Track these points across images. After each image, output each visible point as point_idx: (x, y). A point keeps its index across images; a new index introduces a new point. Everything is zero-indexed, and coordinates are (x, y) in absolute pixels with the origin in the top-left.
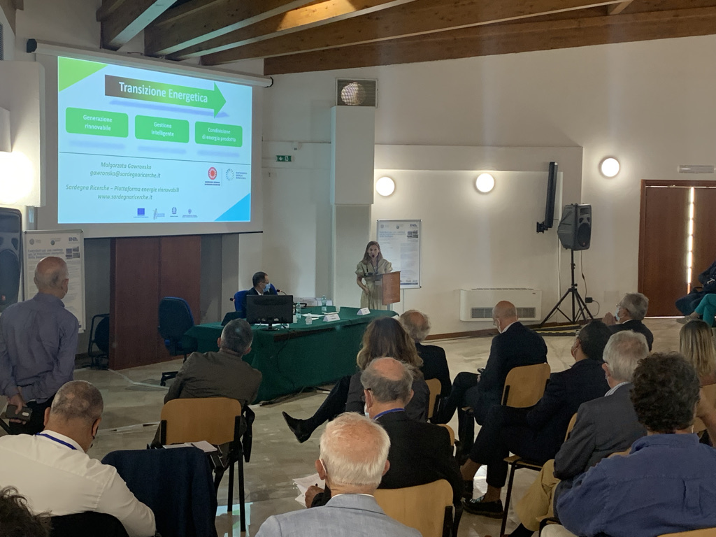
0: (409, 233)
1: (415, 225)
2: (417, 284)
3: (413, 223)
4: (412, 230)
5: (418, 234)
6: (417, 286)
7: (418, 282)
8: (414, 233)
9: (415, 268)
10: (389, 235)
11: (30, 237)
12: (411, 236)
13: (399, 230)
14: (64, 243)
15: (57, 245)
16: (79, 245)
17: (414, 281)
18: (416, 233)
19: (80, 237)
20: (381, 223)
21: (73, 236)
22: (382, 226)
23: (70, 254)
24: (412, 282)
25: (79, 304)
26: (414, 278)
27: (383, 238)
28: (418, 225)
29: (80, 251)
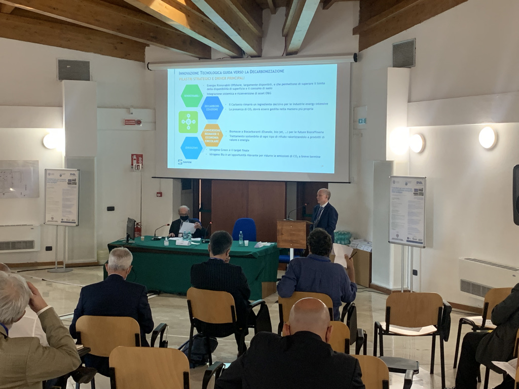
0: (416, 190)
1: (421, 183)
2: (422, 243)
3: (419, 180)
4: (419, 187)
5: (424, 192)
6: (422, 245)
7: (423, 241)
8: (420, 190)
9: (421, 227)
10: (400, 191)
11: (48, 172)
12: (417, 194)
13: (407, 187)
14: (68, 177)
15: (62, 177)
16: (77, 177)
17: (419, 240)
18: (421, 190)
19: (77, 173)
20: (393, 179)
21: (73, 173)
22: (394, 182)
23: (71, 182)
24: (417, 241)
25: (75, 210)
26: (420, 236)
27: (394, 193)
28: (423, 183)
29: (77, 181)
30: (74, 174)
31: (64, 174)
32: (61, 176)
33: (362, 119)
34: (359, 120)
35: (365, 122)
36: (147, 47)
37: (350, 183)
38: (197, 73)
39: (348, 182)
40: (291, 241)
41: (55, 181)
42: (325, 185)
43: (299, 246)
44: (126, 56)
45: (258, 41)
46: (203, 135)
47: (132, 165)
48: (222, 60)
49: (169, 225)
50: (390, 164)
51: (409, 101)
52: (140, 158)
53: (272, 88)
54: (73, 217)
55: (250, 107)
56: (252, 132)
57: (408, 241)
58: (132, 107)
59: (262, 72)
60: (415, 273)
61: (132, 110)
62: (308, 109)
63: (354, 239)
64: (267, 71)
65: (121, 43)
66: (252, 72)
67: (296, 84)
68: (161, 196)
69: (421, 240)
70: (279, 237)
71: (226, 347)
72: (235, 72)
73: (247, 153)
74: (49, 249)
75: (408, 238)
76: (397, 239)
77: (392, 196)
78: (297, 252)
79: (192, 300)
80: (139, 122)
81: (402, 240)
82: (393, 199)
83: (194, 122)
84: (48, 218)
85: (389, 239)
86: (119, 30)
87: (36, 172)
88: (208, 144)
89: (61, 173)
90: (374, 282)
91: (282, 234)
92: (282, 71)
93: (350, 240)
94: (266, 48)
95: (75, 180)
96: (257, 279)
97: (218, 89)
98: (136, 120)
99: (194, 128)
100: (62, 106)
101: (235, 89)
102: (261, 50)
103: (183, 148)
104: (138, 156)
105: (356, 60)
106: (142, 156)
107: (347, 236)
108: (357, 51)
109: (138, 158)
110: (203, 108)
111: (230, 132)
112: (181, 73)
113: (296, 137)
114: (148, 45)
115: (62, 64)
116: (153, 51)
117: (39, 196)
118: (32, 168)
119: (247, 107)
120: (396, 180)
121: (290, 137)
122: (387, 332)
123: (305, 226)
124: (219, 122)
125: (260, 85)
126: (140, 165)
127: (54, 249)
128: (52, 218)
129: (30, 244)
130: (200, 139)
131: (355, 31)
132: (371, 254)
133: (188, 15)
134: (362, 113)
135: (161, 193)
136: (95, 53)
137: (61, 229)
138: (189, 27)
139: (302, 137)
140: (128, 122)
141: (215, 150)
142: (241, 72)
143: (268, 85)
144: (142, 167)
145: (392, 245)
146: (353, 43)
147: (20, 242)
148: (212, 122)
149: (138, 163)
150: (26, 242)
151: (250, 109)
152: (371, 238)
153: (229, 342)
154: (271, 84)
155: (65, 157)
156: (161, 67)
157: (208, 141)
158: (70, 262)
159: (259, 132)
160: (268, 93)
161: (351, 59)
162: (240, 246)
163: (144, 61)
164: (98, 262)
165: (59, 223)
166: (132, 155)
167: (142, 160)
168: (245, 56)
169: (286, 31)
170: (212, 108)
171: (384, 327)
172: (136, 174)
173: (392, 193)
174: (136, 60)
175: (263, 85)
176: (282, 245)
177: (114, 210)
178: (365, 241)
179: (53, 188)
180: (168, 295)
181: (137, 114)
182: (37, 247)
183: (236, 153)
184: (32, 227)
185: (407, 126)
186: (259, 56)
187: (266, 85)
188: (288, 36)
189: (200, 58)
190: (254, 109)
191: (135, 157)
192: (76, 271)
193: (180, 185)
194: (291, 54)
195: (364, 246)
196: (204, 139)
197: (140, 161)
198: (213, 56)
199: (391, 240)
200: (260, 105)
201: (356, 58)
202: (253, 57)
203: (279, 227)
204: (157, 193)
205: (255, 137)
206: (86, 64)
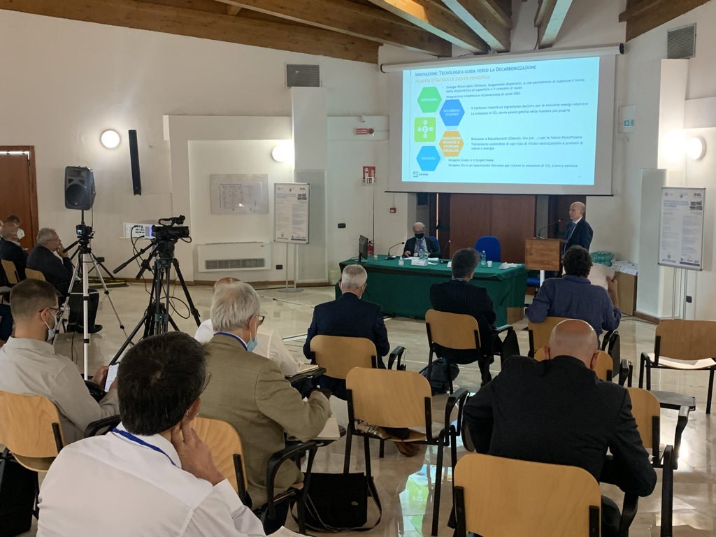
0: (693, 203)
1: (699, 195)
2: (698, 265)
3: (697, 192)
4: (697, 200)
5: (702, 205)
6: (699, 268)
7: (700, 263)
8: (698, 203)
9: (697, 246)
10: (673, 204)
11: (277, 186)
12: (694, 208)
13: (683, 199)
14: (297, 191)
15: (293, 192)
16: (306, 192)
17: (695, 262)
18: (700, 203)
19: (307, 187)
20: (665, 191)
21: (303, 187)
22: (666, 194)
23: (301, 197)
24: (693, 262)
25: (305, 226)
26: (696, 257)
27: (666, 208)
28: (702, 196)
29: (307, 196)
30: (304, 189)
31: (294, 189)
32: (290, 190)
33: (628, 121)
34: (625, 122)
35: (632, 124)
36: (380, 47)
37: (612, 196)
38: (435, 74)
39: (610, 194)
40: (542, 262)
41: (285, 196)
42: (582, 198)
43: (551, 268)
44: (357, 58)
45: (505, 34)
46: (441, 144)
47: (364, 178)
48: (464, 57)
49: (403, 243)
50: (662, 172)
51: (687, 98)
52: (373, 171)
53: (521, 88)
54: (304, 234)
55: (495, 110)
56: (498, 139)
57: (681, 263)
58: (364, 114)
59: (509, 69)
60: (689, 299)
61: (364, 118)
62: (564, 111)
63: (617, 260)
64: (515, 68)
65: (353, 43)
66: (499, 69)
67: (550, 82)
68: (395, 212)
69: (698, 262)
70: (528, 258)
71: (467, 376)
72: (479, 71)
73: (490, 163)
74: (279, 267)
75: (682, 259)
76: (668, 261)
77: (663, 211)
78: (548, 274)
79: (430, 323)
80: (371, 131)
81: (674, 262)
82: (665, 213)
83: (431, 129)
84: (278, 234)
85: (658, 260)
86: (350, 29)
87: (265, 186)
88: (446, 154)
89: (290, 187)
90: (639, 309)
91: (531, 254)
92: (534, 67)
93: (612, 261)
94: (515, 42)
95: (305, 195)
96: (501, 304)
97: (458, 91)
98: (368, 128)
99: (432, 136)
100: (291, 116)
101: (479, 90)
102: (510, 44)
103: (419, 159)
104: (370, 168)
105: (622, 51)
106: (374, 168)
107: (607, 257)
108: (623, 40)
109: (370, 170)
110: (442, 114)
111: (472, 139)
112: (417, 75)
113: (548, 144)
114: (382, 44)
115: (290, 69)
116: (387, 51)
117: (268, 212)
118: (261, 183)
119: (491, 110)
120: (669, 191)
121: (541, 144)
122: (656, 365)
123: (558, 245)
124: (459, 128)
125: (507, 84)
126: (373, 178)
127: (284, 267)
128: (282, 235)
129: (260, 262)
130: (438, 148)
131: (621, 18)
132: (636, 277)
133: (427, 8)
134: (629, 114)
135: (395, 209)
136: (324, 55)
137: (291, 247)
138: (427, 21)
139: (556, 143)
140: (359, 131)
141: (455, 161)
142: (486, 71)
143: (517, 84)
144: (375, 181)
145: (662, 268)
146: (620, 31)
147: (250, 260)
148: (452, 128)
149: (370, 176)
150: (256, 260)
151: (496, 113)
152: (636, 259)
153: (471, 371)
154: (520, 83)
155: (295, 171)
156: (395, 69)
157: (447, 150)
158: (301, 281)
159: (505, 138)
160: (517, 94)
161: (617, 50)
162: (482, 267)
163: (377, 63)
164: (329, 282)
165: (290, 240)
166: (364, 168)
167: (374, 173)
168: (491, 52)
169: (538, 20)
170: (452, 113)
171: (652, 359)
172: (368, 188)
173: (663, 207)
174: (368, 62)
175: (510, 84)
176: (531, 266)
177: (345, 227)
178: (629, 262)
179: (283, 203)
180: (405, 318)
181: (369, 122)
182: (268, 266)
183: (479, 163)
184: (262, 244)
185: (684, 128)
186: (506, 51)
187: (514, 84)
188: (541, 26)
189: (439, 56)
190: (500, 113)
191: (367, 170)
192: (307, 291)
193: (415, 199)
194: (543, 47)
195: (628, 269)
196: (442, 148)
197: (373, 174)
198: (454, 53)
199: (661, 262)
200: (507, 107)
201: (622, 49)
202: (500, 52)
203: (528, 247)
204: (391, 209)
205: (500, 144)
206: (315, 69)
